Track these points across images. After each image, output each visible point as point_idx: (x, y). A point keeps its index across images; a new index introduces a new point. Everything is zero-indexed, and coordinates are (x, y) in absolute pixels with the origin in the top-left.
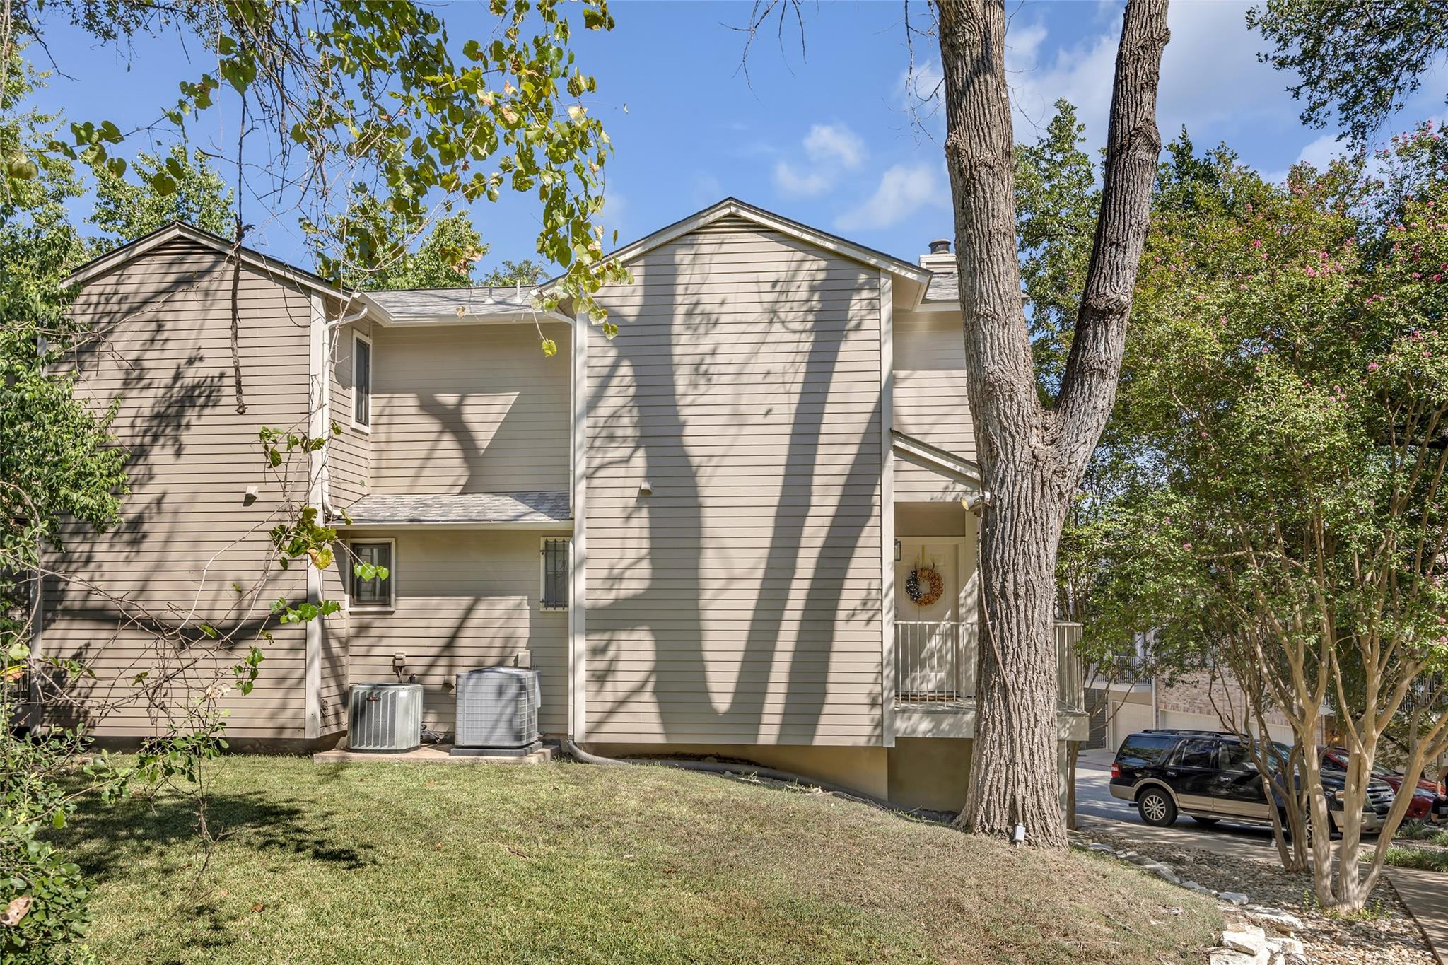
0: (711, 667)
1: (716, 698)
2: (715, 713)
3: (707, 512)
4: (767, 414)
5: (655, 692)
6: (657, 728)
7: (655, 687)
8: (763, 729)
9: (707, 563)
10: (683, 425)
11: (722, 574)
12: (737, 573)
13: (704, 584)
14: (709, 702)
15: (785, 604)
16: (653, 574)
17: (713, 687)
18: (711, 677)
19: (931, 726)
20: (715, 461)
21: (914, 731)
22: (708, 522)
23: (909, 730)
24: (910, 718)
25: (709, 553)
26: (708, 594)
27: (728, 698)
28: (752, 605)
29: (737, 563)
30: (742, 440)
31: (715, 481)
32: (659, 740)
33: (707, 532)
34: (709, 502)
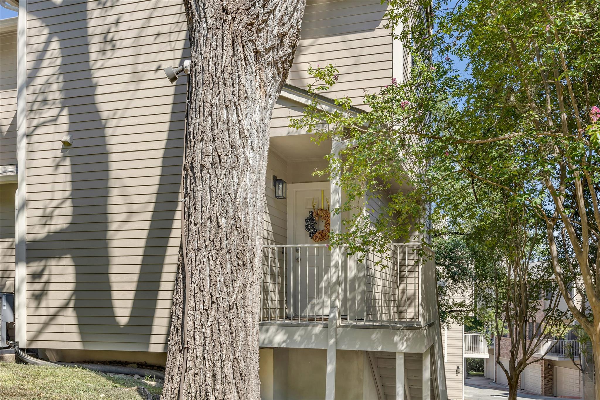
0: (115, 287)
1: (118, 312)
2: (118, 325)
3: (113, 157)
4: (157, 70)
5: (75, 308)
6: (76, 337)
7: (75, 304)
8: (154, 339)
9: (113, 200)
10: (96, 86)
11: (124, 208)
12: (135, 208)
13: (111, 217)
14: (113, 316)
15: (170, 233)
16: (74, 211)
17: (116, 304)
18: (115, 295)
19: (285, 338)
20: (119, 114)
21: (271, 342)
22: (113, 166)
23: (266, 342)
24: (267, 331)
25: (115, 192)
26: (114, 226)
27: (128, 312)
28: (145, 234)
29: (135, 199)
30: (139, 94)
31: (119, 131)
32: (78, 346)
33: (113, 174)
34: (114, 149)
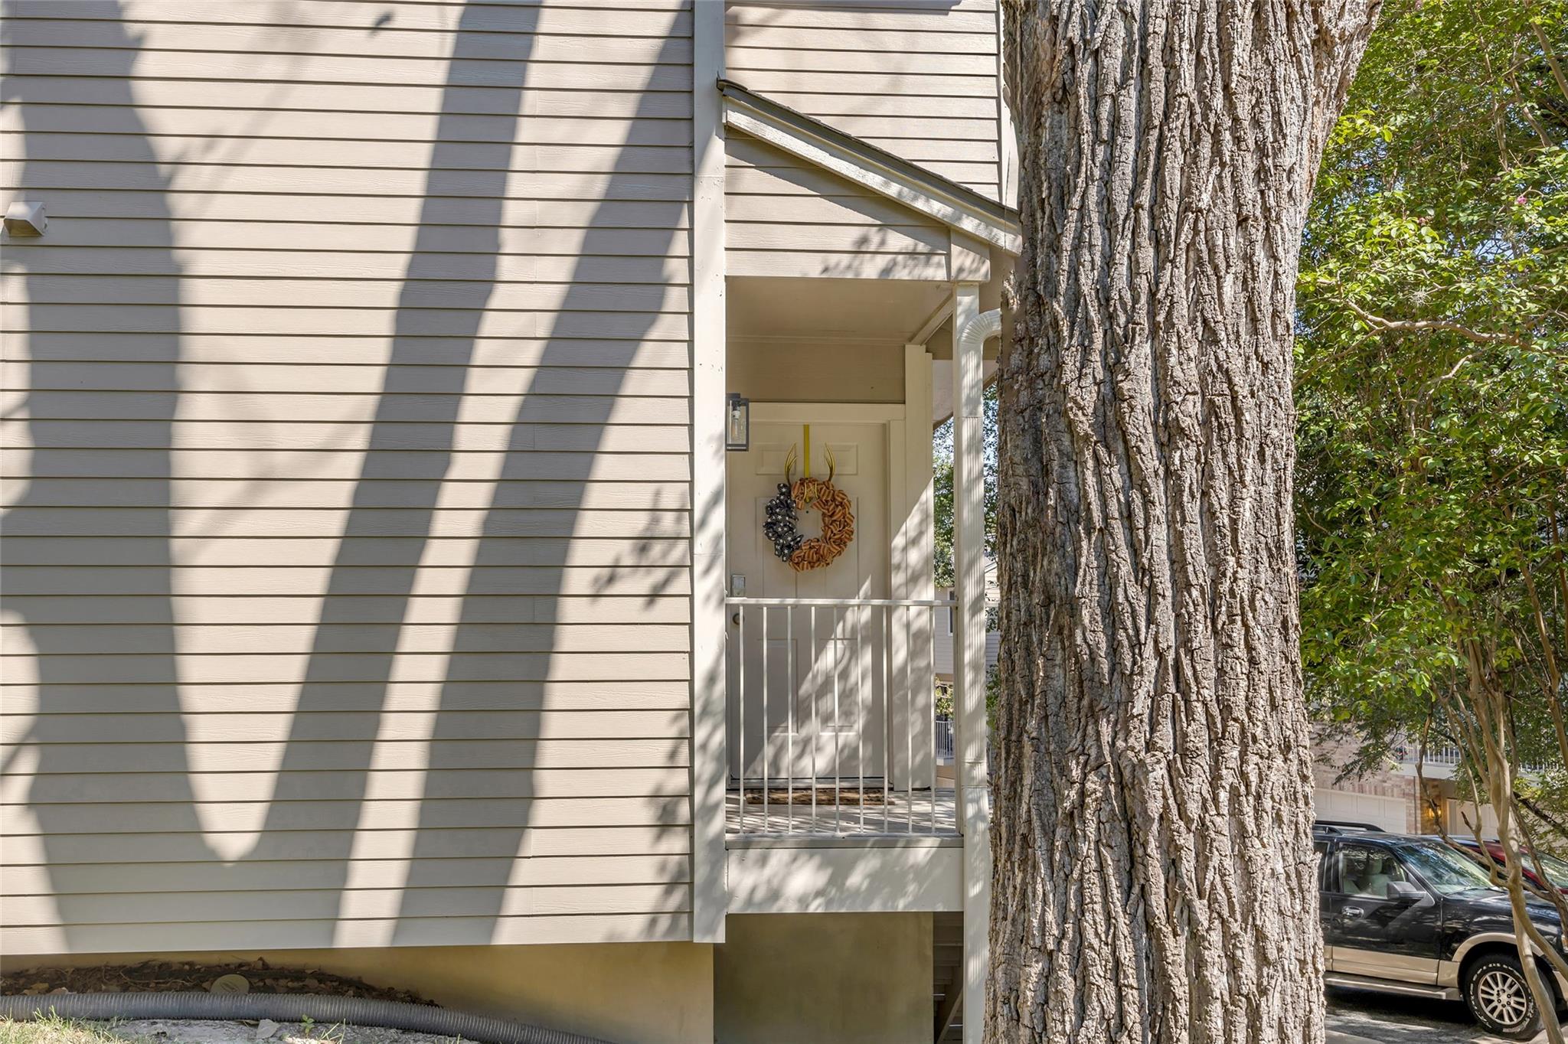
0: (201, 728)
1: (214, 817)
2: (215, 860)
3: (198, 291)
4: (374, 29)
5: (33, 804)
6: (39, 911)
7: (33, 791)
8: (354, 904)
9: (188, 435)
10: (135, 48)
11: (241, 465)
12: (281, 463)
13: (185, 493)
14: (197, 832)
15: (420, 551)
16: (34, 464)
17: (208, 787)
18: (203, 757)
19: (821, 879)
20: (223, 150)
21: (775, 895)
22: (200, 320)
23: (760, 895)
24: (763, 861)
25: (197, 406)
26: (190, 523)
27: (253, 817)
28: (326, 552)
29: (284, 436)
30: (299, 96)
31: (220, 206)
32: (45, 944)
33: (197, 348)
34: (203, 263)
